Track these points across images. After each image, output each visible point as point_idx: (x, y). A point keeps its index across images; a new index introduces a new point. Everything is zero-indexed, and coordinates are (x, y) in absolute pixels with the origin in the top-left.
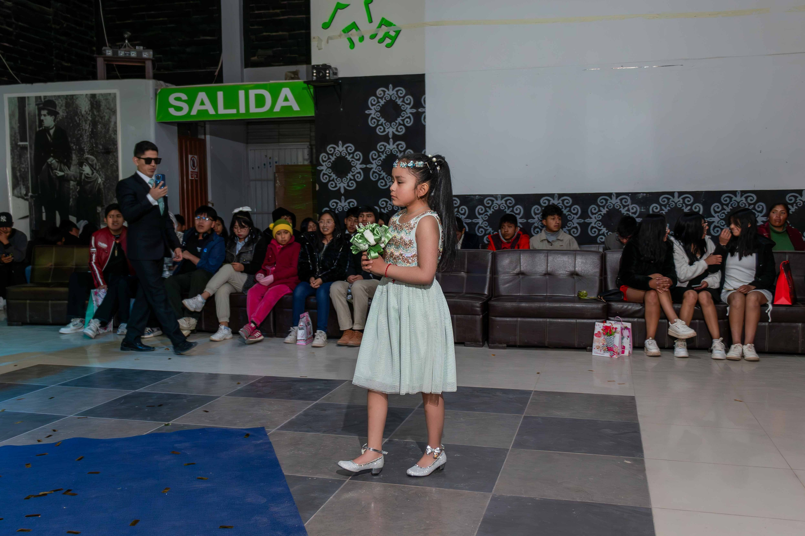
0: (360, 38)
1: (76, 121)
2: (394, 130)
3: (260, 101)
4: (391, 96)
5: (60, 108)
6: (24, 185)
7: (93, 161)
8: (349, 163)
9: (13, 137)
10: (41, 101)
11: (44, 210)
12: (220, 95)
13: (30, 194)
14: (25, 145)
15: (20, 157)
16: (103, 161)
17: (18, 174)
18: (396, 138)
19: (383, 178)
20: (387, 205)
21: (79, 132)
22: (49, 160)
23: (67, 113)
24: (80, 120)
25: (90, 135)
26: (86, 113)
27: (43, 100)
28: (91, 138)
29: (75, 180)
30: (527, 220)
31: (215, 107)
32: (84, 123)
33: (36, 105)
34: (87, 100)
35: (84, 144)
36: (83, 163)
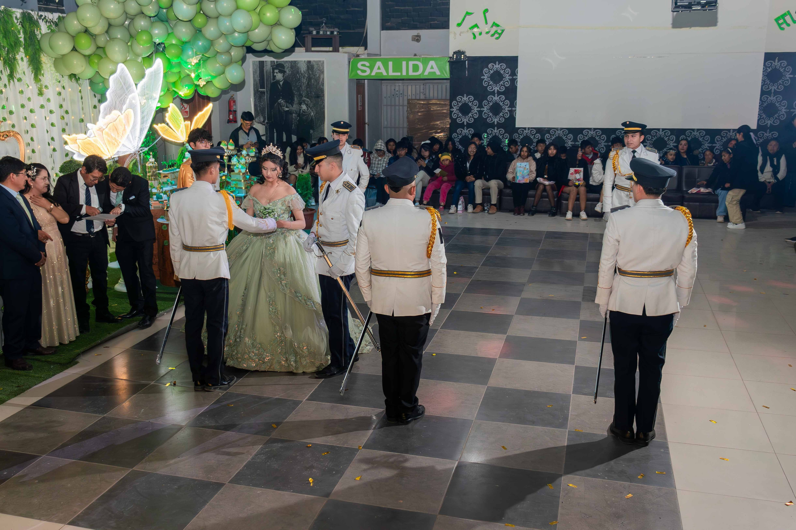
0: (480, 33)
1: (297, 77)
2: (498, 89)
3: (416, 68)
4: (497, 69)
6: (262, 116)
7: (308, 102)
8: (470, 107)
9: (255, 85)
10: (275, 63)
11: (275, 131)
12: (391, 64)
13: (266, 121)
14: (263, 91)
15: (260, 98)
17: (259, 109)
18: (499, 93)
19: (490, 117)
20: (492, 132)
21: (300, 84)
22: (280, 101)
24: (300, 77)
25: (307, 86)
26: (304, 73)
28: (307, 88)
29: (296, 113)
30: (575, 143)
31: (387, 71)
32: (303, 78)
33: (271, 66)
34: (305, 64)
35: (303, 91)
36: (302, 103)
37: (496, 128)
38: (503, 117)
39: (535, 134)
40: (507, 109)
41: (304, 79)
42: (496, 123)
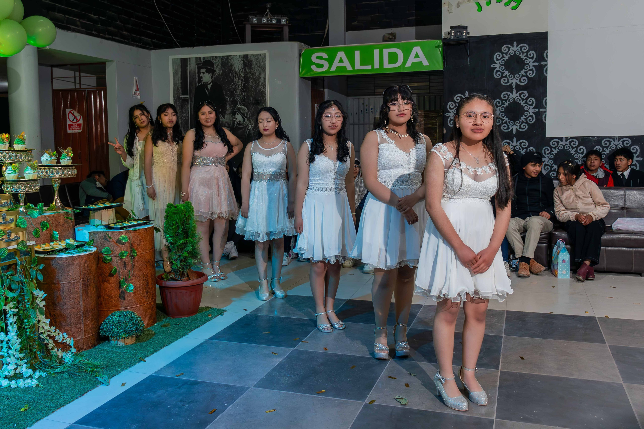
0: (487, 2)
1: (230, 77)
2: (517, 81)
4: (515, 52)
5: (217, 67)
7: (244, 110)
9: (176, 91)
10: (201, 61)
12: (357, 54)
14: (186, 98)
15: (183, 107)
16: (253, 111)
18: (519, 88)
21: (233, 87)
23: (223, 70)
24: (233, 77)
25: (243, 89)
26: (239, 71)
27: (202, 60)
28: (243, 91)
29: (229, 126)
31: (352, 63)
32: (237, 79)
33: (196, 64)
34: (240, 59)
35: (237, 96)
36: (236, 112)
37: (515, 139)
38: (527, 122)
39: (577, 147)
40: (531, 111)
41: (239, 79)
42: (514, 132)
